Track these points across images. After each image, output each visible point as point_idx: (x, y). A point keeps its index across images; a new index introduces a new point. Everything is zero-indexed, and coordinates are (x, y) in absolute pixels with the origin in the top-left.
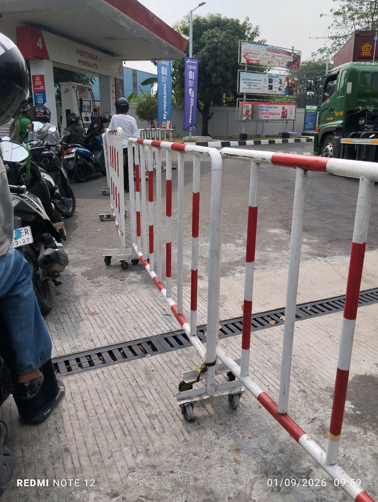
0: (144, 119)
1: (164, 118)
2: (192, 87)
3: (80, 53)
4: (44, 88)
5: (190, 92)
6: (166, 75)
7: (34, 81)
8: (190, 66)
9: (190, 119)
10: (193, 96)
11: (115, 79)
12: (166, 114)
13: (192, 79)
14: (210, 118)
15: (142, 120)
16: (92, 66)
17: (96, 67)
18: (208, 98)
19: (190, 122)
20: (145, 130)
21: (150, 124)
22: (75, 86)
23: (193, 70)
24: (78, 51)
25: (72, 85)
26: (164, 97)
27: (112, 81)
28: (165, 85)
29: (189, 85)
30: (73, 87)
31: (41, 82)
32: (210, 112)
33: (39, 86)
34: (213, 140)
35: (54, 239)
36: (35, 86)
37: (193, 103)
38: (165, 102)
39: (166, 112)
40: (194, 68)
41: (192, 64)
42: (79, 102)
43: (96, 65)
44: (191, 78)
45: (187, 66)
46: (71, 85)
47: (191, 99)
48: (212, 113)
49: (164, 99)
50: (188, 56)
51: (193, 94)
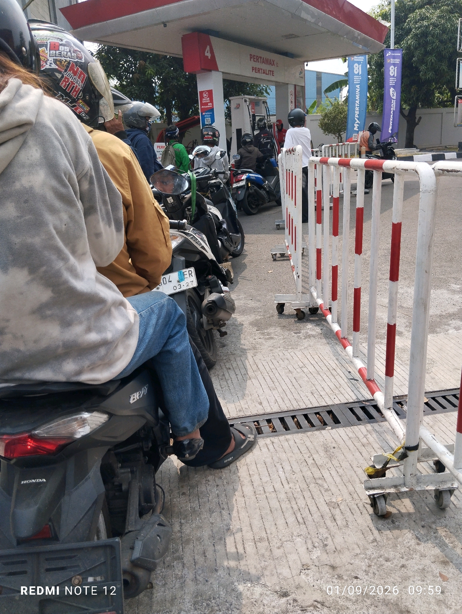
0: (329, 133)
1: (356, 129)
2: (394, 87)
3: (254, 58)
4: (213, 105)
5: (391, 93)
6: (360, 73)
7: (202, 97)
8: (392, 60)
9: (390, 128)
10: (395, 98)
11: (295, 85)
12: (358, 123)
13: (394, 75)
14: (417, 124)
15: (327, 135)
16: (267, 73)
17: (273, 73)
18: (414, 99)
19: (390, 132)
20: (330, 146)
21: (336, 138)
22: (248, 100)
23: (394, 65)
24: (252, 57)
25: (244, 99)
26: (356, 102)
27: (291, 89)
28: (358, 86)
29: (389, 83)
30: (245, 101)
31: (208, 99)
32: (417, 117)
33: (206, 104)
34: (420, 153)
35: (220, 282)
36: (202, 104)
37: (394, 107)
38: (357, 109)
39: (358, 121)
40: (396, 62)
41: (394, 57)
42: (251, 119)
43: (273, 71)
44: (392, 75)
45: (388, 60)
46: (242, 99)
47: (393, 101)
48: (420, 118)
49: (356, 105)
50: (389, 47)
51: (395, 94)
